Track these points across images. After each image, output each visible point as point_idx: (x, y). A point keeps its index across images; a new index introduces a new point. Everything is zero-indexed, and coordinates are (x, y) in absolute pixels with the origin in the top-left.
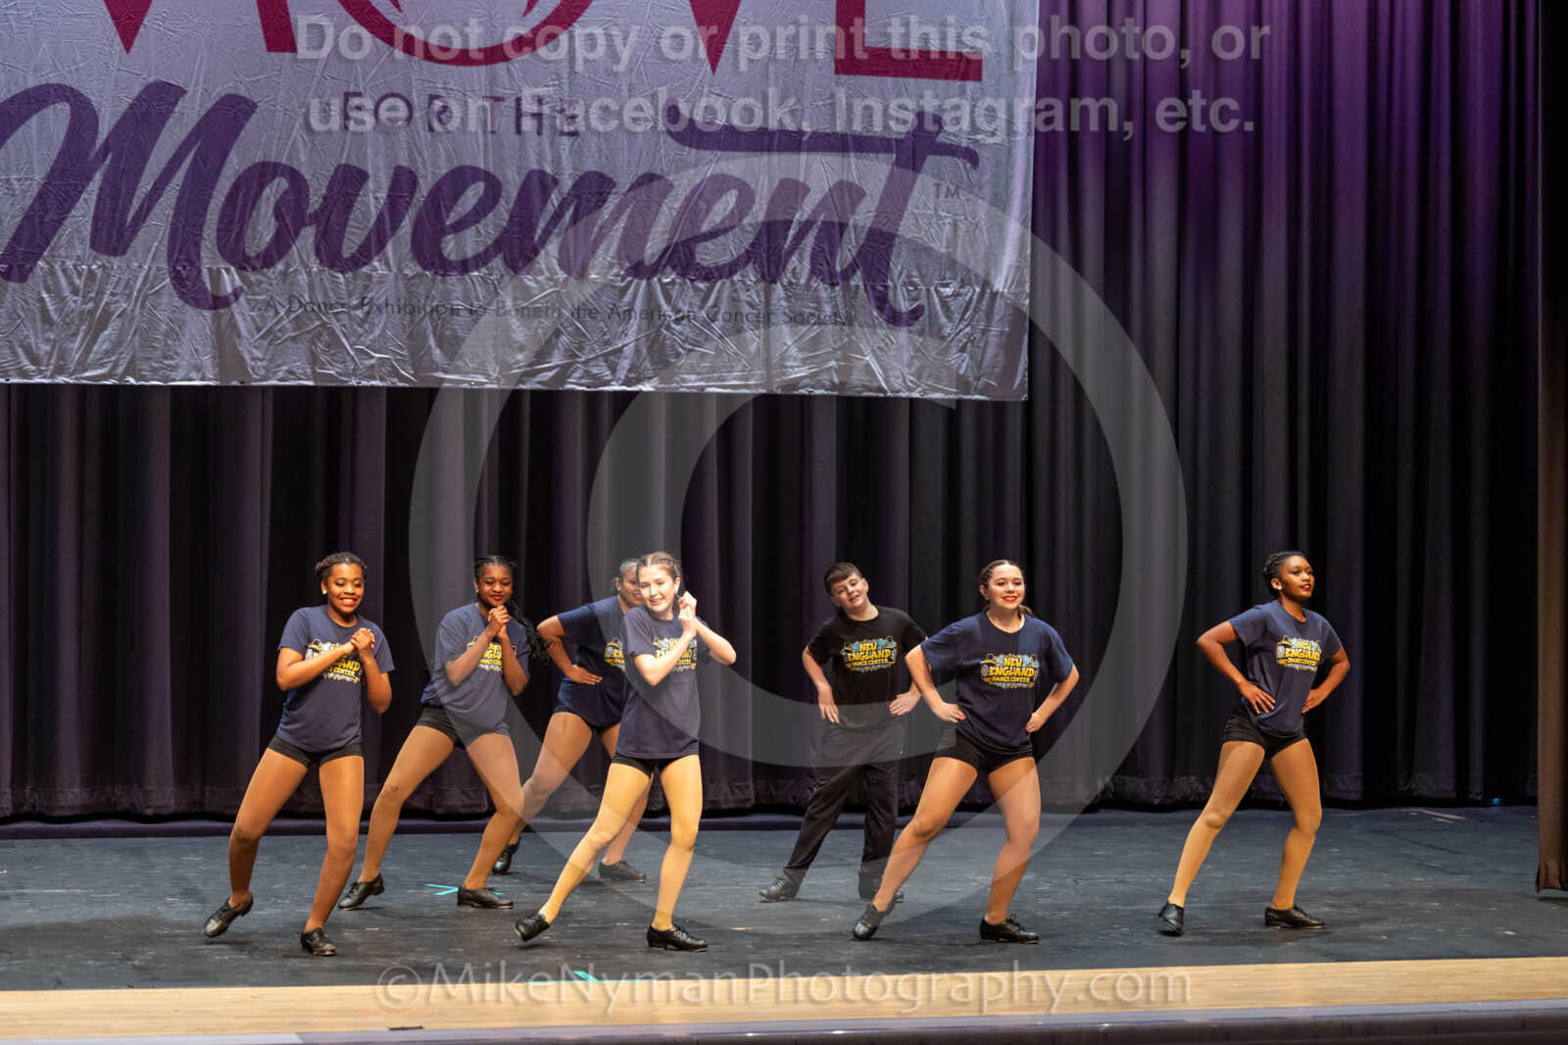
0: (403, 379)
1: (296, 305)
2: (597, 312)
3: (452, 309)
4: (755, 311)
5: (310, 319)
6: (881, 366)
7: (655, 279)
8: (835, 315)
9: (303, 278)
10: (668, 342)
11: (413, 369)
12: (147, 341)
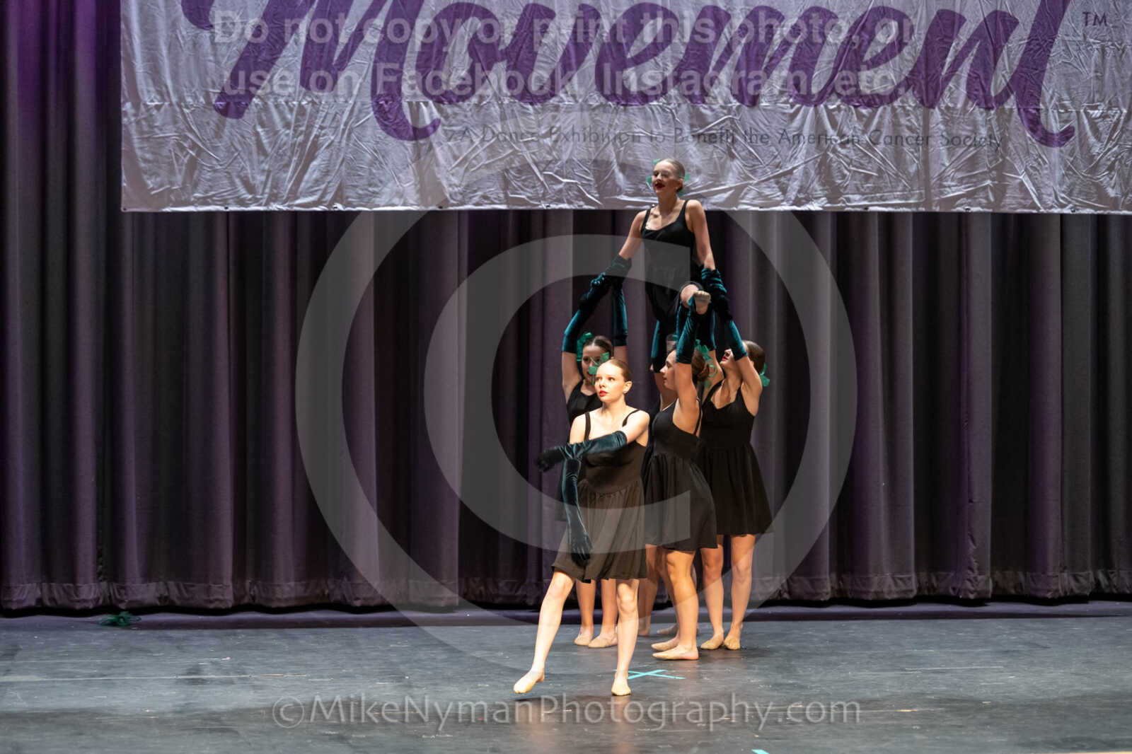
0: (588, 202)
1: (489, 135)
2: (766, 135)
3: (633, 136)
4: (915, 135)
5: (502, 147)
6: (1034, 184)
7: (822, 106)
8: (990, 137)
9: (495, 110)
10: (835, 165)
11: (599, 193)
12: (353, 171)
